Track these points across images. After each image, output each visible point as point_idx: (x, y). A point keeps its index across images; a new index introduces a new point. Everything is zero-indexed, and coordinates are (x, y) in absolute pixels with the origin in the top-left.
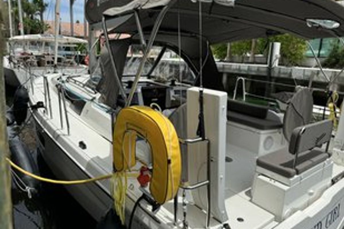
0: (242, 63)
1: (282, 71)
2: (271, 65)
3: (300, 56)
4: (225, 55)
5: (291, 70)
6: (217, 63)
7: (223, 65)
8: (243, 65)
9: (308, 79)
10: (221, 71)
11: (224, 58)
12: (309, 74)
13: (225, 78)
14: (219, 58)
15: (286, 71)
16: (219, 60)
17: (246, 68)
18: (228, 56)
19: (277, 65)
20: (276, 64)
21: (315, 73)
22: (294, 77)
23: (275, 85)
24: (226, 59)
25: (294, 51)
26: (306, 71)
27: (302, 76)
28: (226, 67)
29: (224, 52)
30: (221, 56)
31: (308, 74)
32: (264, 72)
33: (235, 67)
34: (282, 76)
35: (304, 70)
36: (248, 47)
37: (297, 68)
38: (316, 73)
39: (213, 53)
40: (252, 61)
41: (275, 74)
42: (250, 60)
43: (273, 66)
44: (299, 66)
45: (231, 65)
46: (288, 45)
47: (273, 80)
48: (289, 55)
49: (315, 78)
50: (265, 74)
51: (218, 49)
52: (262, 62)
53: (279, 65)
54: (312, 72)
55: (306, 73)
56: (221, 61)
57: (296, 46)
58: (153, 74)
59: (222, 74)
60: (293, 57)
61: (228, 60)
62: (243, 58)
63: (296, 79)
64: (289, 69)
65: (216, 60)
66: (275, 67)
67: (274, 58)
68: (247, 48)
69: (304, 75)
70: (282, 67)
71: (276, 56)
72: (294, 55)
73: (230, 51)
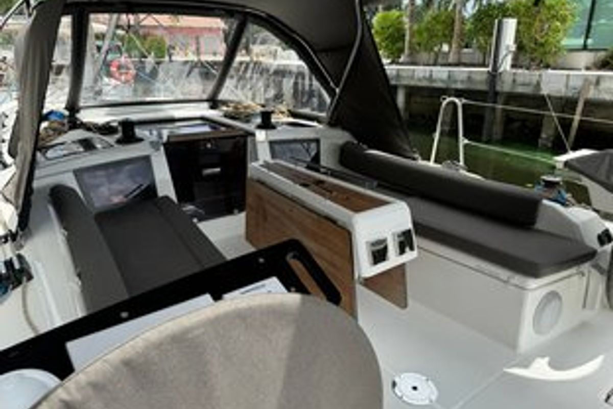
0: (435, 64)
1: (520, 80)
2: (495, 68)
3: (555, 47)
4: (401, 51)
5: (540, 76)
6: (386, 67)
7: (398, 70)
8: (438, 68)
9: (576, 96)
10: (393, 82)
11: (399, 57)
12: (578, 83)
13: (401, 99)
14: (388, 57)
15: (527, 81)
16: (389, 61)
17: (445, 76)
18: (407, 51)
19: (508, 68)
20: (506, 65)
21: (590, 83)
22: (545, 91)
23: (504, 110)
24: (402, 60)
25: (542, 37)
26: (571, 78)
27: (563, 89)
28: (404, 74)
29: (399, 45)
30: (392, 53)
31: (576, 83)
32: (481, 82)
33: (421, 75)
34: (520, 90)
35: (568, 76)
36: (447, 32)
37: (550, 71)
38: (594, 80)
39: (379, 47)
40: (455, 61)
41: (505, 86)
42: (452, 58)
43: (501, 70)
44: (554, 69)
45: (414, 71)
46: (530, 25)
47: (501, 99)
48: (533, 45)
49: (592, 94)
50: (483, 87)
51: (387, 39)
52: (476, 61)
53: (513, 66)
54: (586, 80)
55: (571, 83)
56: (392, 63)
57: (546, 26)
58: (223, 95)
59: (395, 88)
60: (541, 50)
61: (408, 60)
62: (437, 55)
63: (550, 97)
64: (535, 75)
65: (385, 61)
66: (505, 71)
67: (503, 52)
68: (445, 36)
69: (567, 86)
70: (520, 71)
71: (508, 47)
72: (542, 45)
73: (410, 42)
